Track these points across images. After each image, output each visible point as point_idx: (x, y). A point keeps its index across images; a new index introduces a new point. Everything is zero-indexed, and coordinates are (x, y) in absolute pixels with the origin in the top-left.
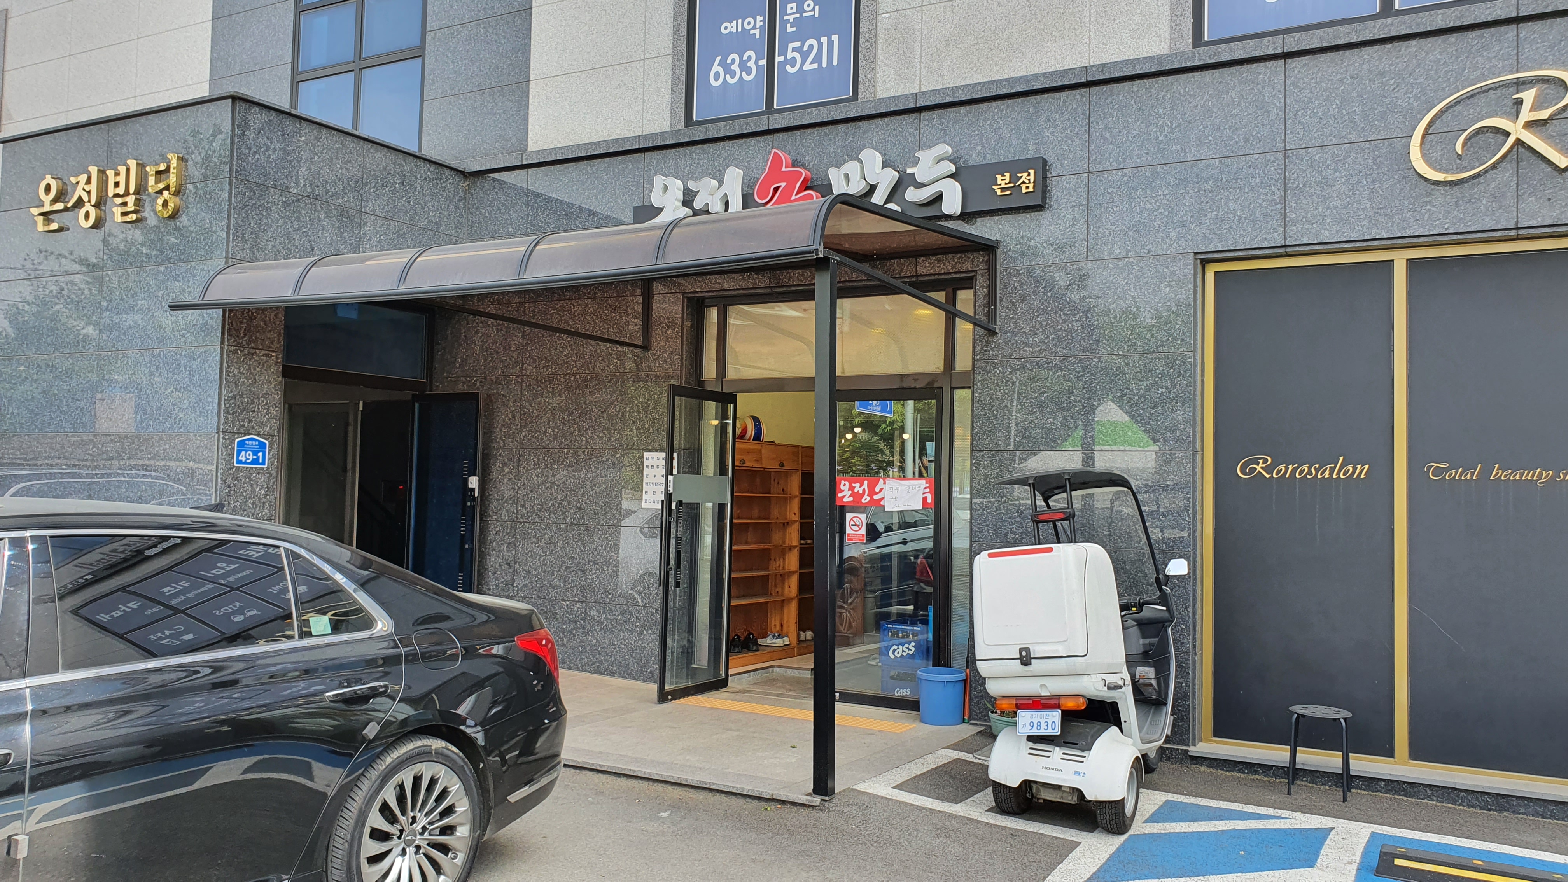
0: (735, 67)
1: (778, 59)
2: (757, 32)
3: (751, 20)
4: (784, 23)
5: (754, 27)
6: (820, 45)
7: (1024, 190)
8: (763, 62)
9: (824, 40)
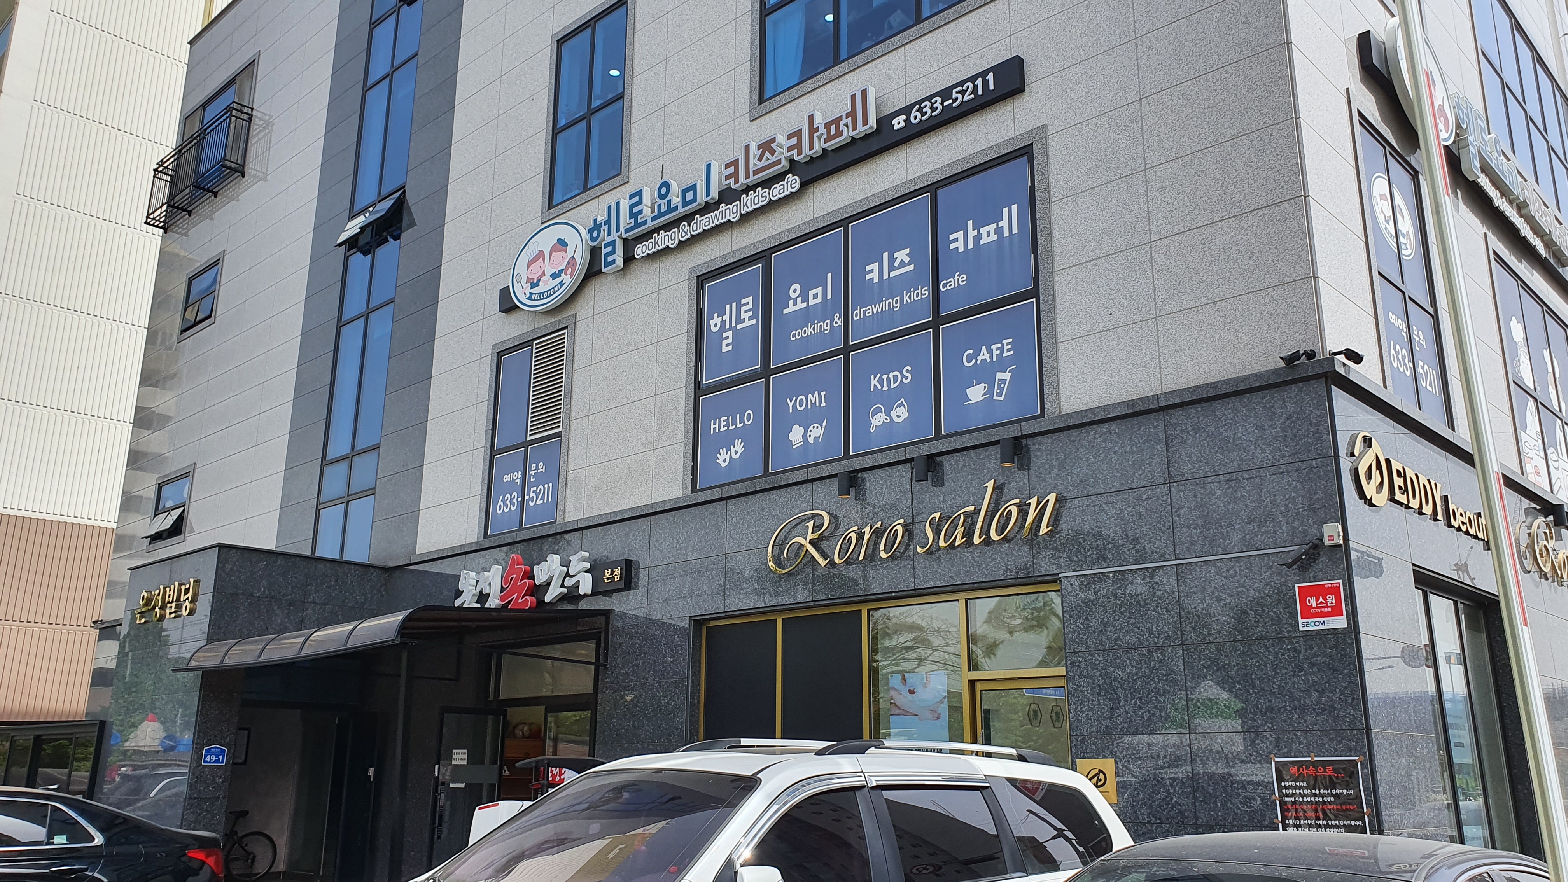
0: (508, 502)
1: (527, 497)
2: (518, 481)
3: (516, 473)
4: (530, 475)
5: (517, 479)
6: (544, 488)
7: (616, 580)
8: (519, 499)
9: (546, 486)
